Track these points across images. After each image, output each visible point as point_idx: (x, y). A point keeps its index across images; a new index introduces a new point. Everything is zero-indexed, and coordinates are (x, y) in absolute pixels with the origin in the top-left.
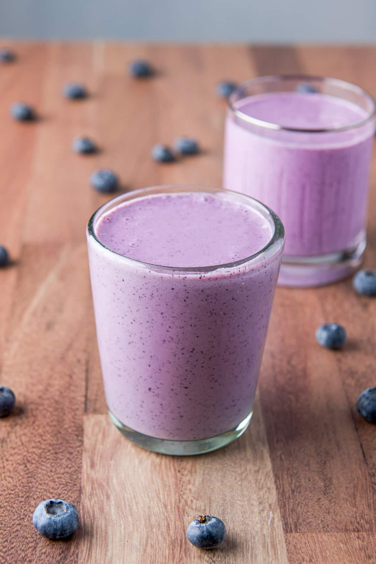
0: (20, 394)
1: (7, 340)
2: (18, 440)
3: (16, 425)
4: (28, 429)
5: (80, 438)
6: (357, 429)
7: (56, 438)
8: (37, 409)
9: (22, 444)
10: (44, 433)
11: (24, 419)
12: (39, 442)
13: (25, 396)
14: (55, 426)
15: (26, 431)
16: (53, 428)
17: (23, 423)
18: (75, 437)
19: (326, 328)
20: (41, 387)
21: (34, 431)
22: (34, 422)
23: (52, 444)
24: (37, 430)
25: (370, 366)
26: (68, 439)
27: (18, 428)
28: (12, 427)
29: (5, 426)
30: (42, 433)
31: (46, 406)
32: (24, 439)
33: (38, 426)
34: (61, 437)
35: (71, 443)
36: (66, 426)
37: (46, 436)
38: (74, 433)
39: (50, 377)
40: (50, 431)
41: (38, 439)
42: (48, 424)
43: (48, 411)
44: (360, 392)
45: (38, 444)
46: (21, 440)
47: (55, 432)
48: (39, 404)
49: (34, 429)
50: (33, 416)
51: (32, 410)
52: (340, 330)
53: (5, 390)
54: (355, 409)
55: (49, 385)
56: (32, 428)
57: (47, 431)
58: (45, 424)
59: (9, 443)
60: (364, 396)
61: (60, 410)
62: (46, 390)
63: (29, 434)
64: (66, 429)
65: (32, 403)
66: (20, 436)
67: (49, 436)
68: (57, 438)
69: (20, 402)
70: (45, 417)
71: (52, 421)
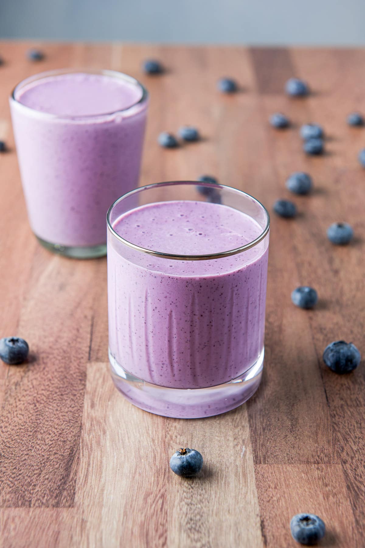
0: (33, 345)
1: (25, 299)
2: (29, 384)
3: (29, 370)
4: (39, 374)
5: (83, 382)
6: (322, 378)
7: (62, 382)
8: (48, 357)
9: (33, 387)
10: (53, 378)
11: (36, 366)
12: (48, 385)
13: (37, 346)
14: (62, 372)
15: (37, 376)
16: (60, 374)
17: (35, 369)
18: (79, 382)
19: (300, 290)
20: (52, 339)
21: (43, 376)
22: (44, 368)
23: (58, 387)
24: (47, 375)
25: (337, 324)
26: (73, 383)
27: (30, 373)
28: (25, 372)
29: (19, 372)
30: (51, 378)
31: (55, 355)
32: (35, 382)
33: (48, 372)
34: (67, 382)
35: (75, 387)
36: (72, 372)
37: (54, 380)
38: (78, 378)
39: (60, 331)
40: (57, 376)
41: (47, 383)
42: (56, 370)
43: (57, 359)
44: (327, 345)
45: (47, 387)
46: (32, 384)
47: (62, 377)
48: (49, 353)
49: (44, 374)
50: (44, 363)
51: (43, 358)
52: (312, 292)
53: (19, 341)
54: (321, 360)
55: (59, 337)
56: (42, 373)
57: (55, 376)
58: (54, 370)
59: (21, 385)
60: (329, 348)
61: (67, 359)
62: (57, 341)
63: (39, 379)
64: (71, 374)
65: (43, 352)
66: (32, 380)
67: (56, 380)
68: (64, 382)
69: (33, 351)
70: (54, 364)
71: (59, 368)
